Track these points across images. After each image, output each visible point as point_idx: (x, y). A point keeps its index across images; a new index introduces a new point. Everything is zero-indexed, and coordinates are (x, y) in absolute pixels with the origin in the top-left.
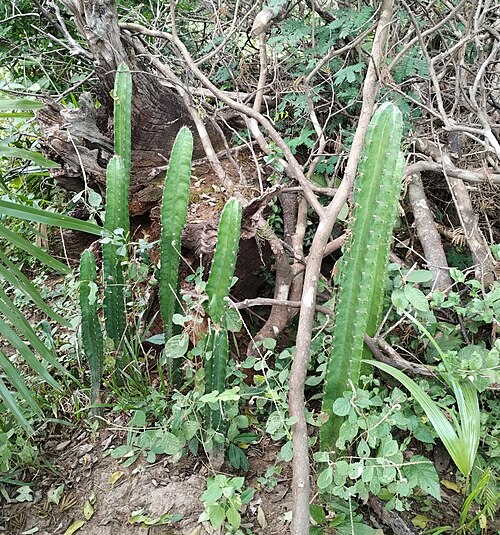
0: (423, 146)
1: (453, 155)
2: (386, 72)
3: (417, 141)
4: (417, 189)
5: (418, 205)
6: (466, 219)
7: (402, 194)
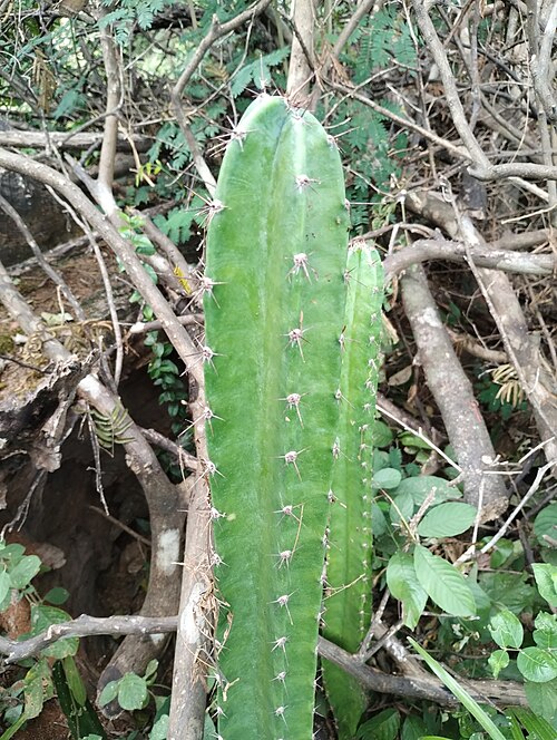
0: (419, 204)
1: (475, 214)
2: (330, 57)
3: (407, 197)
4: (417, 287)
5: (421, 320)
6: (517, 342)
7: (390, 298)
